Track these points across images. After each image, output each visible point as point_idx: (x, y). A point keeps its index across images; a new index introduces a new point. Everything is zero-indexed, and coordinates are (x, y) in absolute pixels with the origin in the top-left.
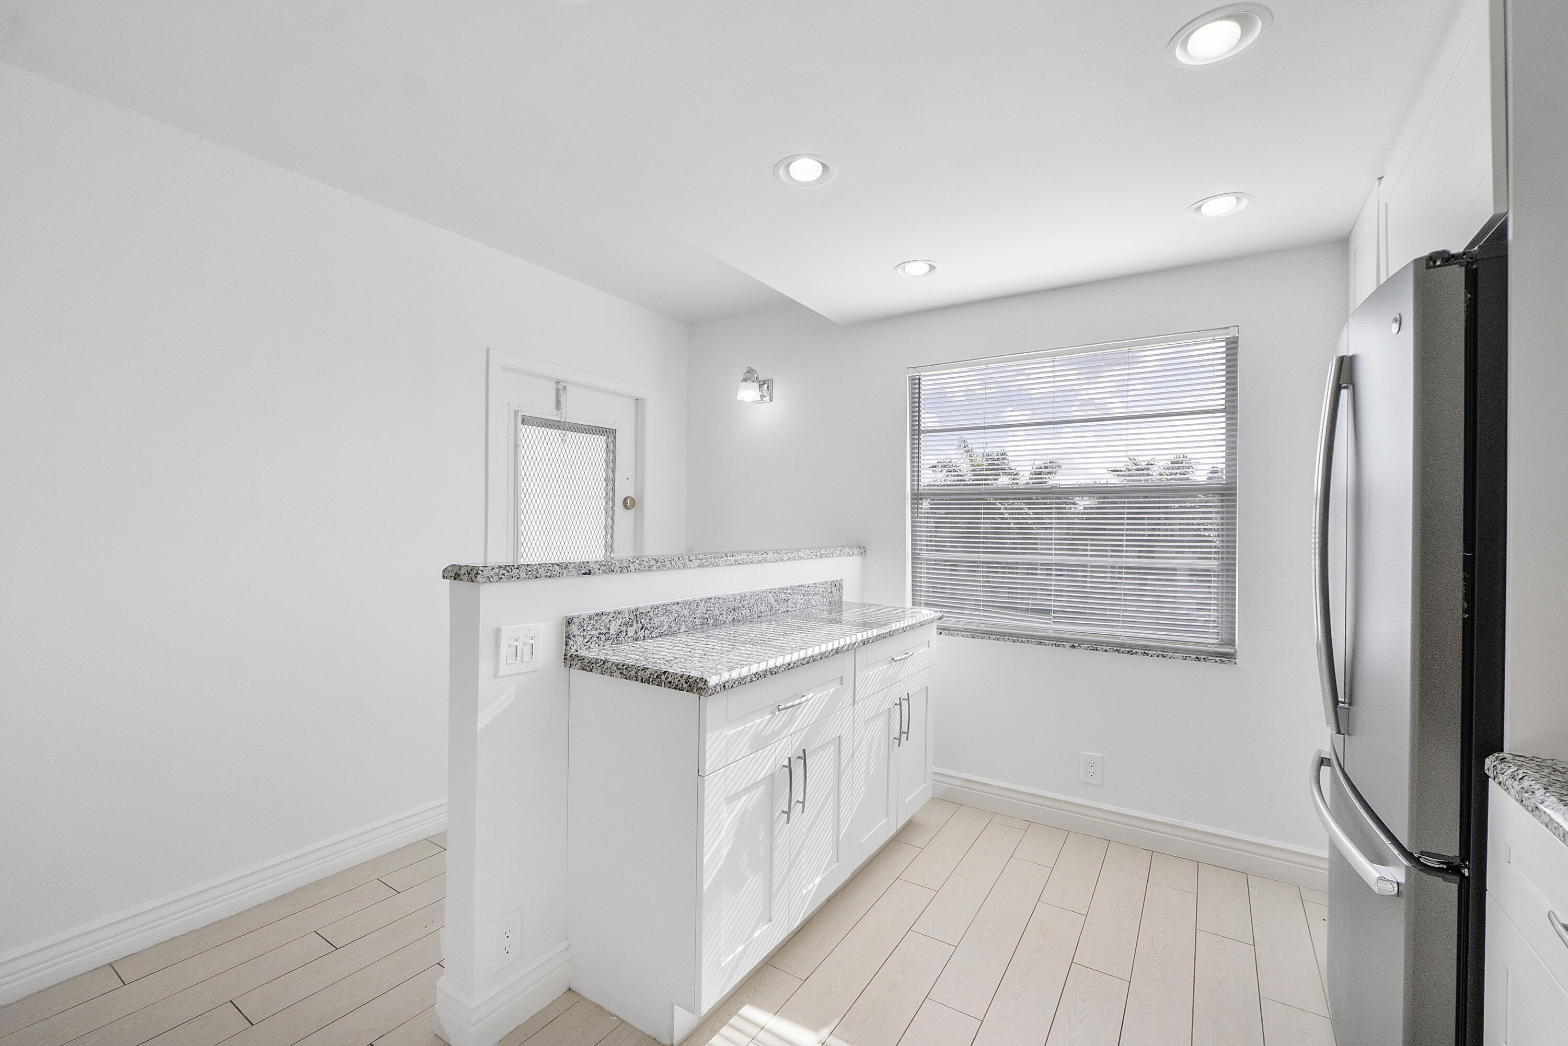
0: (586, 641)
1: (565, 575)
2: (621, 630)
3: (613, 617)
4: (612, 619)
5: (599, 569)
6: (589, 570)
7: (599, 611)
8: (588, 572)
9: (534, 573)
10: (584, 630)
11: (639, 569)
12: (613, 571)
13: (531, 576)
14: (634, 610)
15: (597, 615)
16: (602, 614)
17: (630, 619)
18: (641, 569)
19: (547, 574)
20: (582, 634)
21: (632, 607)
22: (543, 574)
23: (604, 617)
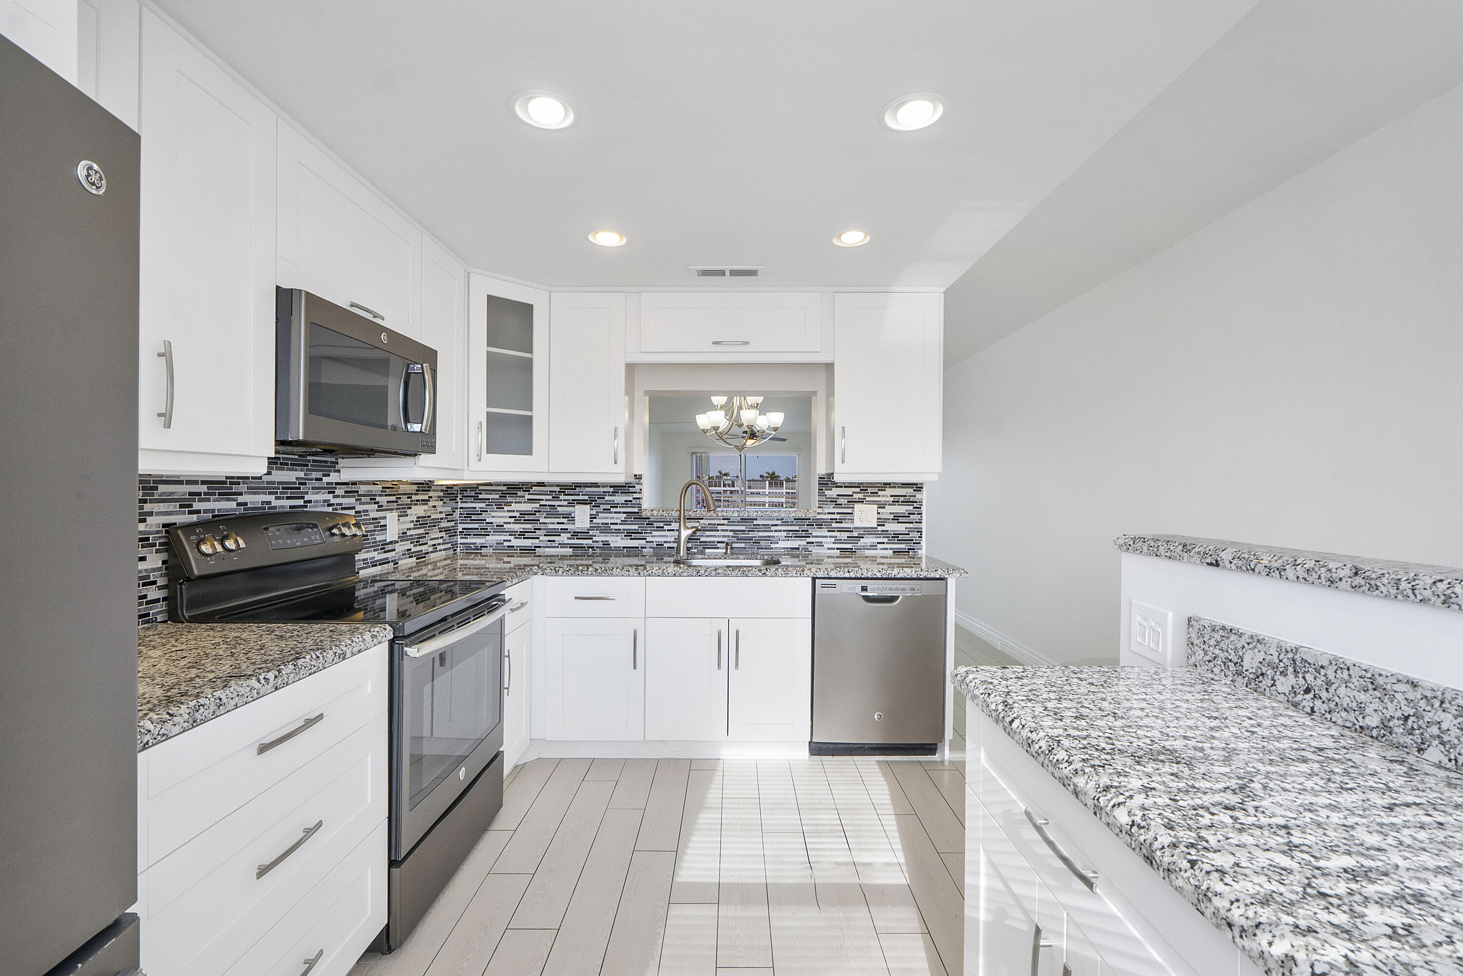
0: (1207, 658)
1: (1185, 559)
2: (1264, 672)
3: (1248, 644)
4: (1246, 646)
5: (1231, 563)
6: (1217, 561)
7: (1229, 624)
8: (1214, 562)
9: (1155, 550)
10: (1205, 642)
11: (1305, 579)
12: (1253, 570)
13: (1152, 553)
14: (1289, 649)
15: (1223, 628)
16: (1231, 630)
17: (1281, 661)
18: (1310, 579)
19: (1166, 554)
20: (1203, 647)
21: (1292, 641)
22: (1163, 553)
23: (1233, 637)
